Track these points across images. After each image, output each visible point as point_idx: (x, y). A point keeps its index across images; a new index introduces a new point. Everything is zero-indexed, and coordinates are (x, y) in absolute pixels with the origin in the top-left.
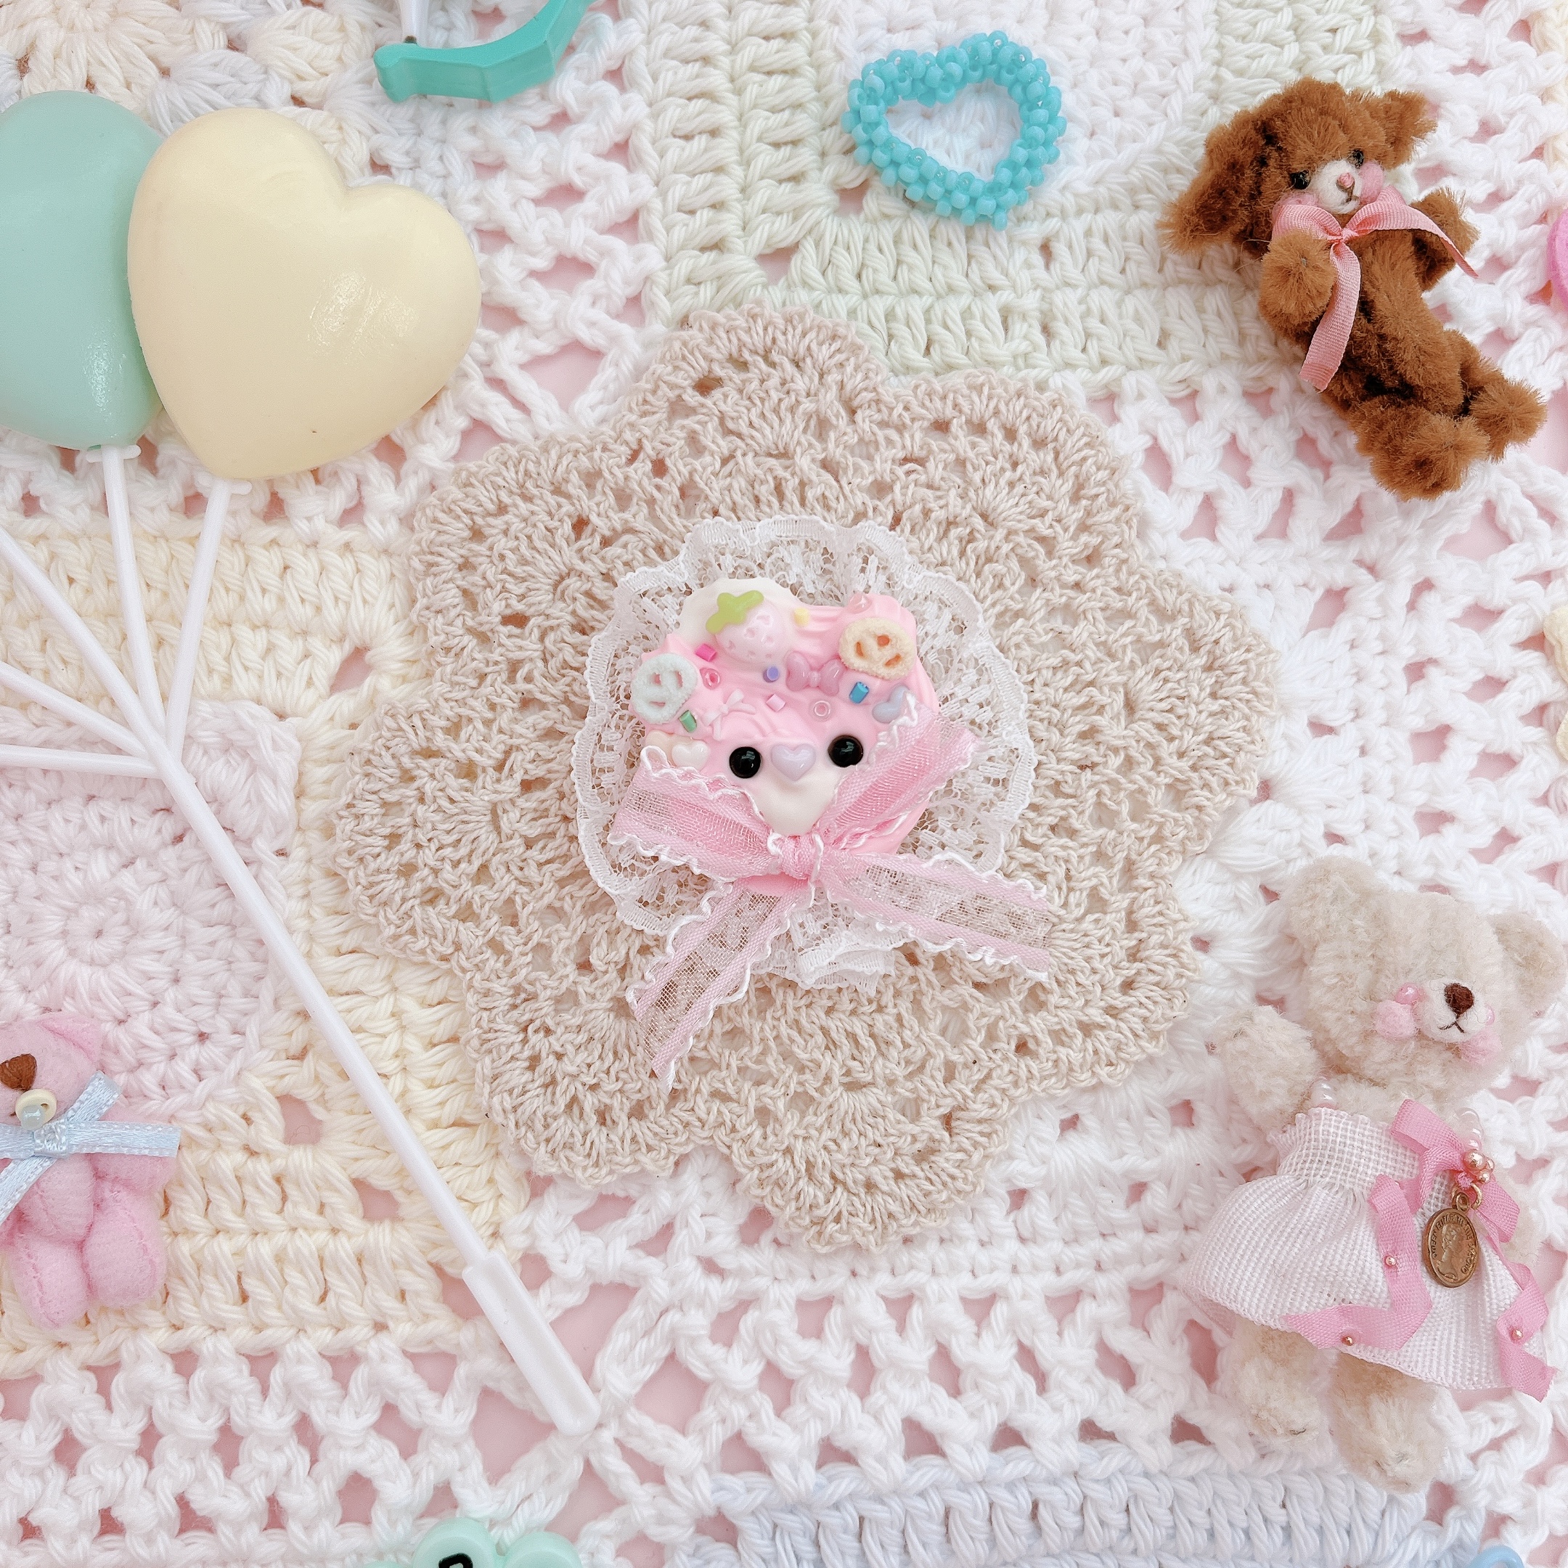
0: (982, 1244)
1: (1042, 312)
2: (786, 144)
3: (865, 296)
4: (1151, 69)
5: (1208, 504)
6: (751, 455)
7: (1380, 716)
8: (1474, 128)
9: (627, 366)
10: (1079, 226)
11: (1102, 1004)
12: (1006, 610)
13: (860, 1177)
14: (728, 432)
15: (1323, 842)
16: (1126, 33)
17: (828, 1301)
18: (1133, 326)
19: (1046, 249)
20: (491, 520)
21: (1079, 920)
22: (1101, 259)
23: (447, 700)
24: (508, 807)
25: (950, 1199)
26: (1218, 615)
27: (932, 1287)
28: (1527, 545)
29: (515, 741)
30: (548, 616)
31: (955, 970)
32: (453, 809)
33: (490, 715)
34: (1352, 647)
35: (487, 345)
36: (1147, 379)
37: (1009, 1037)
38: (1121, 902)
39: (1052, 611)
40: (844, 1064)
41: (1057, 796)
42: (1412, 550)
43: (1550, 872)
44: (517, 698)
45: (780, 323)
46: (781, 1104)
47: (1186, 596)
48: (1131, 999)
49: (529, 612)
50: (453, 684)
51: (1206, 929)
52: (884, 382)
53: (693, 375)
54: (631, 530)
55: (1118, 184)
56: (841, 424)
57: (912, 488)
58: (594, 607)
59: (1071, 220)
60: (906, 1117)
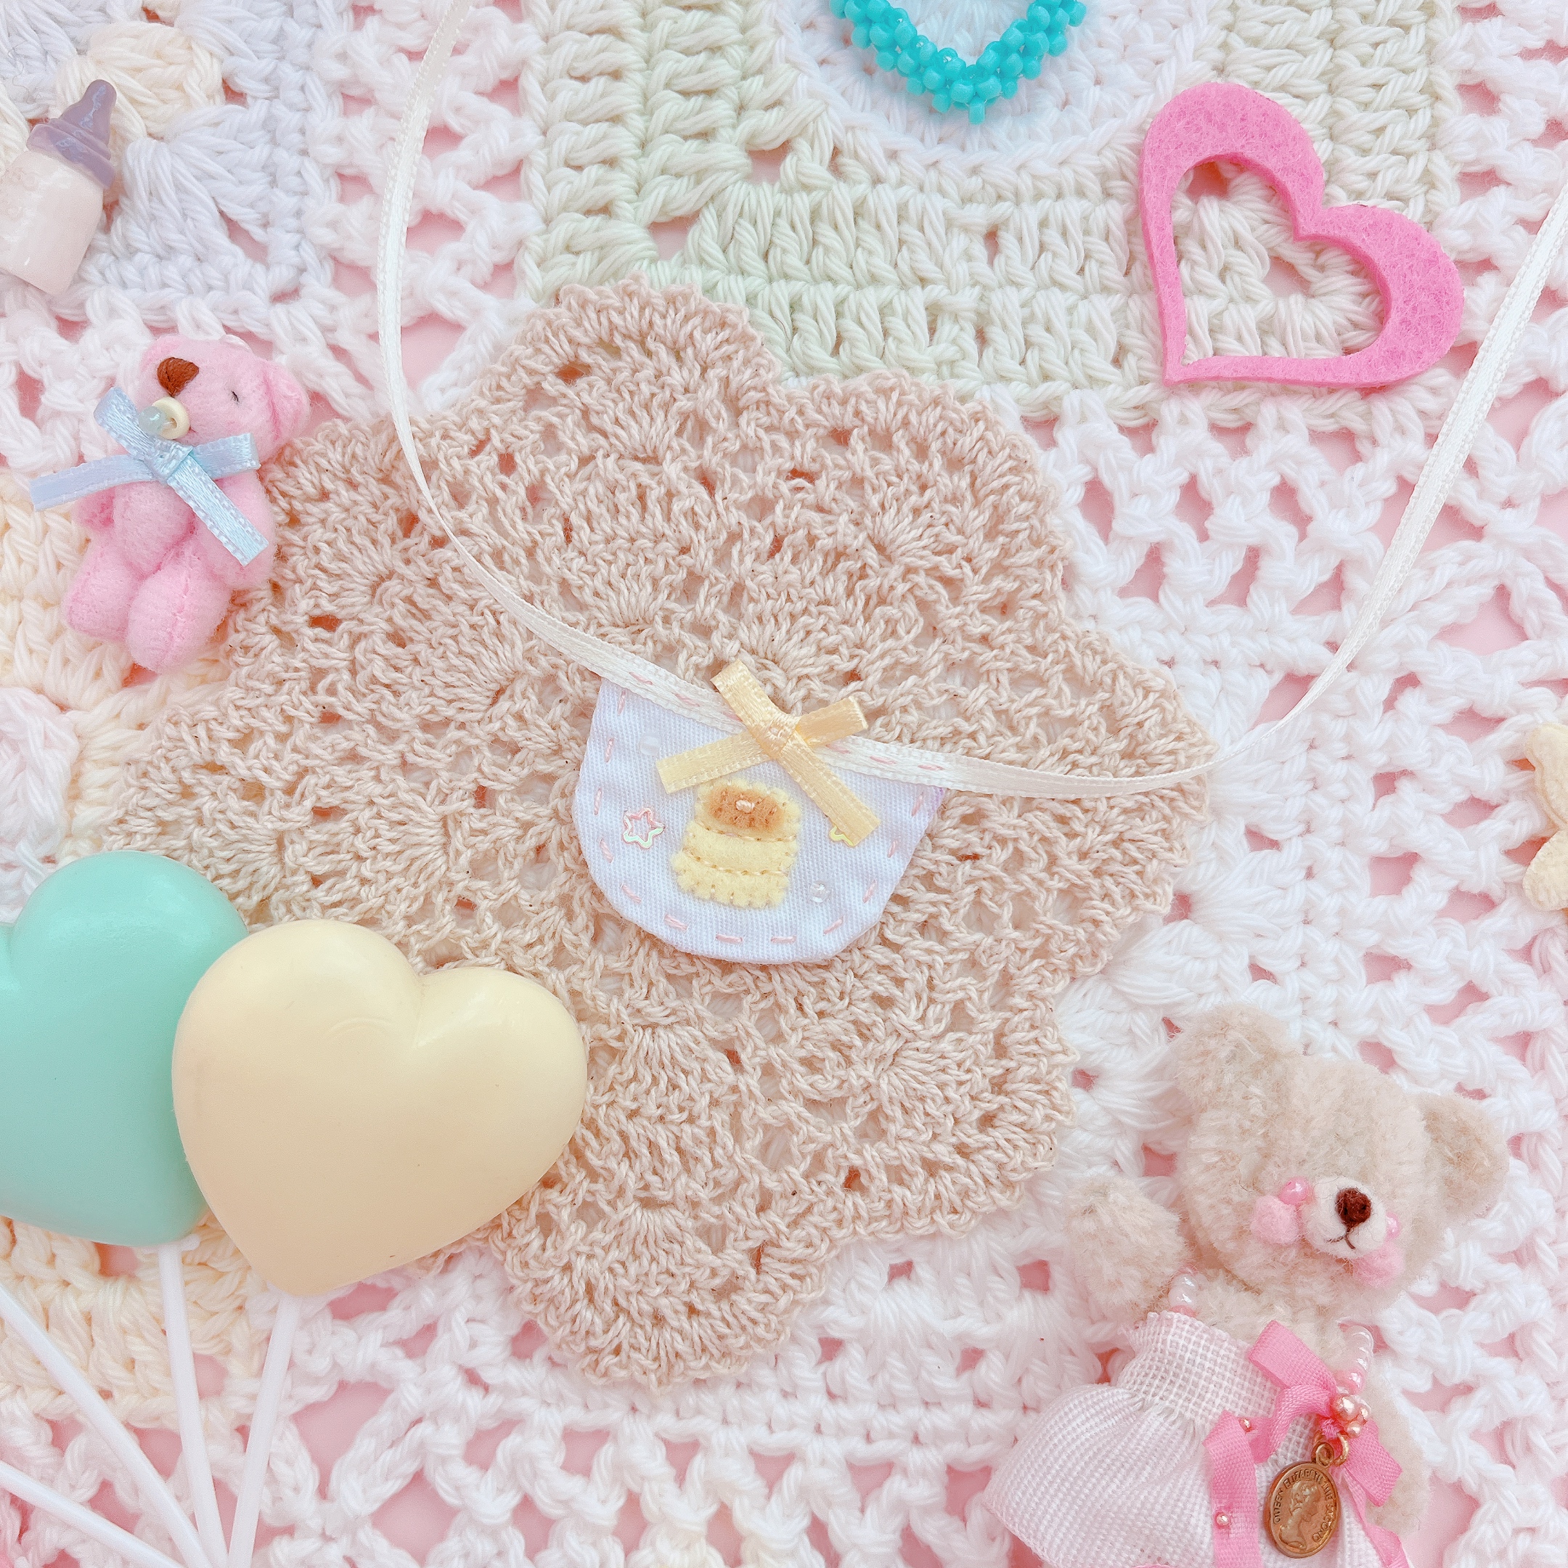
0: (785, 1395)
1: (979, 314)
2: (697, 93)
3: (771, 281)
4: (1146, 30)
5: (1154, 556)
6: (613, 457)
7: (1335, 833)
8: (1538, 128)
9: (485, 344)
10: (1031, 214)
11: (954, 1140)
12: (897, 663)
13: (646, 1308)
14: (592, 428)
15: (1248, 976)
17: (601, 1436)
18: (1084, 338)
19: (992, 237)
20: (310, 507)
21: (938, 1038)
22: (1055, 255)
23: (238, 708)
24: (295, 837)
25: (747, 1346)
26: (1147, 692)
27: (719, 1436)
28: (1544, 644)
29: (309, 763)
30: (361, 621)
31: (784, 1082)
32: (233, 835)
33: (283, 729)
34: (1312, 747)
35: (333, 308)
36: (1094, 401)
37: (839, 1168)
38: (990, 1021)
39: (951, 666)
40: (642, 1178)
41: (929, 890)
42: (1398, 635)
44: (317, 712)
45: (660, 303)
46: (565, 1214)
47: (1110, 666)
48: (988, 1139)
49: (341, 614)
50: (248, 689)
51: (1091, 1063)
52: (777, 381)
53: (556, 360)
54: (464, 532)
55: (1088, 167)
56: (722, 427)
57: (796, 509)
58: (414, 615)
59: (1025, 206)
60: (709, 1245)
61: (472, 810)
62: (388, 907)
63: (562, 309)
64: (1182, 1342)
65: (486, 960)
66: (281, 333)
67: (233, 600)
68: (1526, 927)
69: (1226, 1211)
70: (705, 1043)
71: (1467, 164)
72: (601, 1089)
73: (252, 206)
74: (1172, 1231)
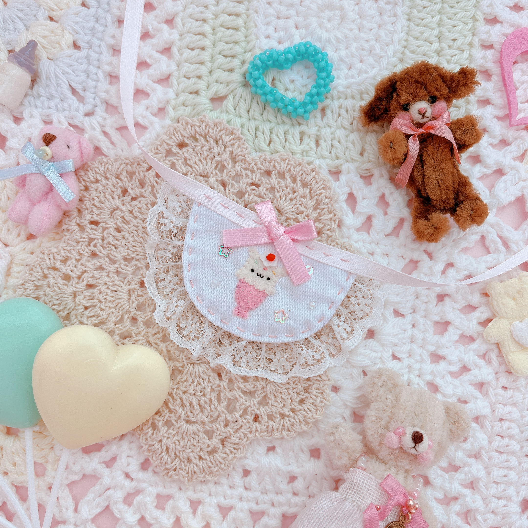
0: (231, 487)
1: (317, 136)
2: (229, 57)
3: (249, 120)
4: (378, 46)
5: (369, 219)
6: (193, 175)
7: (423, 313)
9: (154, 135)
10: (336, 104)
11: (290, 407)
13: (185, 456)
14: (187, 165)
15: (391, 359)
16: (371, 30)
17: (169, 497)
18: (351, 146)
19: (323, 111)
20: (92, 184)
22: (343, 118)
23: (64, 249)
24: (80, 294)
25: (218, 471)
27: (208, 500)
28: (495, 256)
29: (86, 269)
30: (107, 224)
31: (235, 385)
32: (59, 291)
33: (78, 257)
35: (105, 119)
36: (352, 166)
37: (252, 414)
40: (187, 413)
42: (448, 250)
43: (481, 386)
44: (90, 253)
45: (212, 125)
46: (161, 424)
48: (302, 408)
49: (100, 221)
50: (68, 244)
51: (337, 384)
52: (249, 153)
53: (177, 141)
54: (143, 196)
55: (356, 89)
56: (229, 167)
57: (252, 196)
58: (124, 223)
59: (335, 101)
60: (208, 436)
61: (138, 288)
62: (109, 319)
63: (180, 125)
64: (359, 479)
65: (140, 338)
66: (87, 127)
67: (64, 214)
68: (484, 348)
69: (377, 436)
70: (210, 370)
71: (480, 97)
72: (175, 383)
73: (80, 84)
74: (359, 442)
